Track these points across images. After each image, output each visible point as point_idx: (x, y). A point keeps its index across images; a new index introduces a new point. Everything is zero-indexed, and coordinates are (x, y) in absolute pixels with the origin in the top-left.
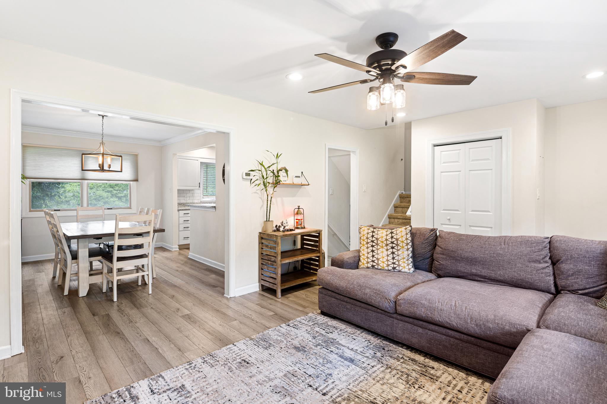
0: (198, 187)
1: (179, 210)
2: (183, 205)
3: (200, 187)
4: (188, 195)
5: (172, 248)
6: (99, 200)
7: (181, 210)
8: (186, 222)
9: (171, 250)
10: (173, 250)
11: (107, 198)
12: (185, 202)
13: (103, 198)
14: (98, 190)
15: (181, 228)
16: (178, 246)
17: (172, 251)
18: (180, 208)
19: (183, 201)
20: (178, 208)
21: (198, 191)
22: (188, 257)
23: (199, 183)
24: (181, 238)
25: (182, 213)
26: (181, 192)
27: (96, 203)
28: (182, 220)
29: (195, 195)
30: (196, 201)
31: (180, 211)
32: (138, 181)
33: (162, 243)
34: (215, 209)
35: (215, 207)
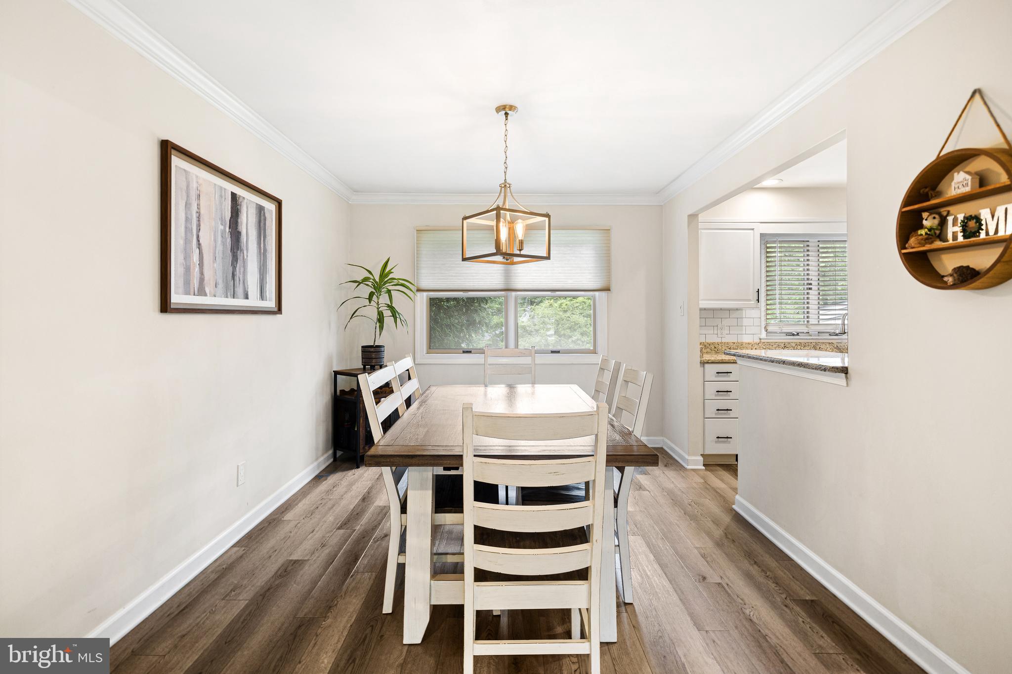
0: (754, 302)
1: (703, 363)
2: (713, 347)
3: (758, 300)
4: (726, 322)
5: (687, 461)
6: (575, 330)
7: (708, 363)
8: (722, 395)
9: (686, 466)
10: (689, 467)
11: (586, 326)
12: (719, 340)
13: (580, 327)
14: (574, 314)
15: (711, 411)
16: (701, 458)
17: (685, 469)
18: (707, 357)
19: (712, 339)
20: (702, 356)
21: (754, 313)
22: (734, 506)
23: (758, 291)
24: (711, 437)
25: (711, 369)
26: (710, 315)
27: (570, 334)
28: (711, 389)
29: (745, 322)
30: (746, 339)
31: (706, 365)
32: (609, 290)
33: (662, 438)
34: (847, 378)
35: (844, 370)
